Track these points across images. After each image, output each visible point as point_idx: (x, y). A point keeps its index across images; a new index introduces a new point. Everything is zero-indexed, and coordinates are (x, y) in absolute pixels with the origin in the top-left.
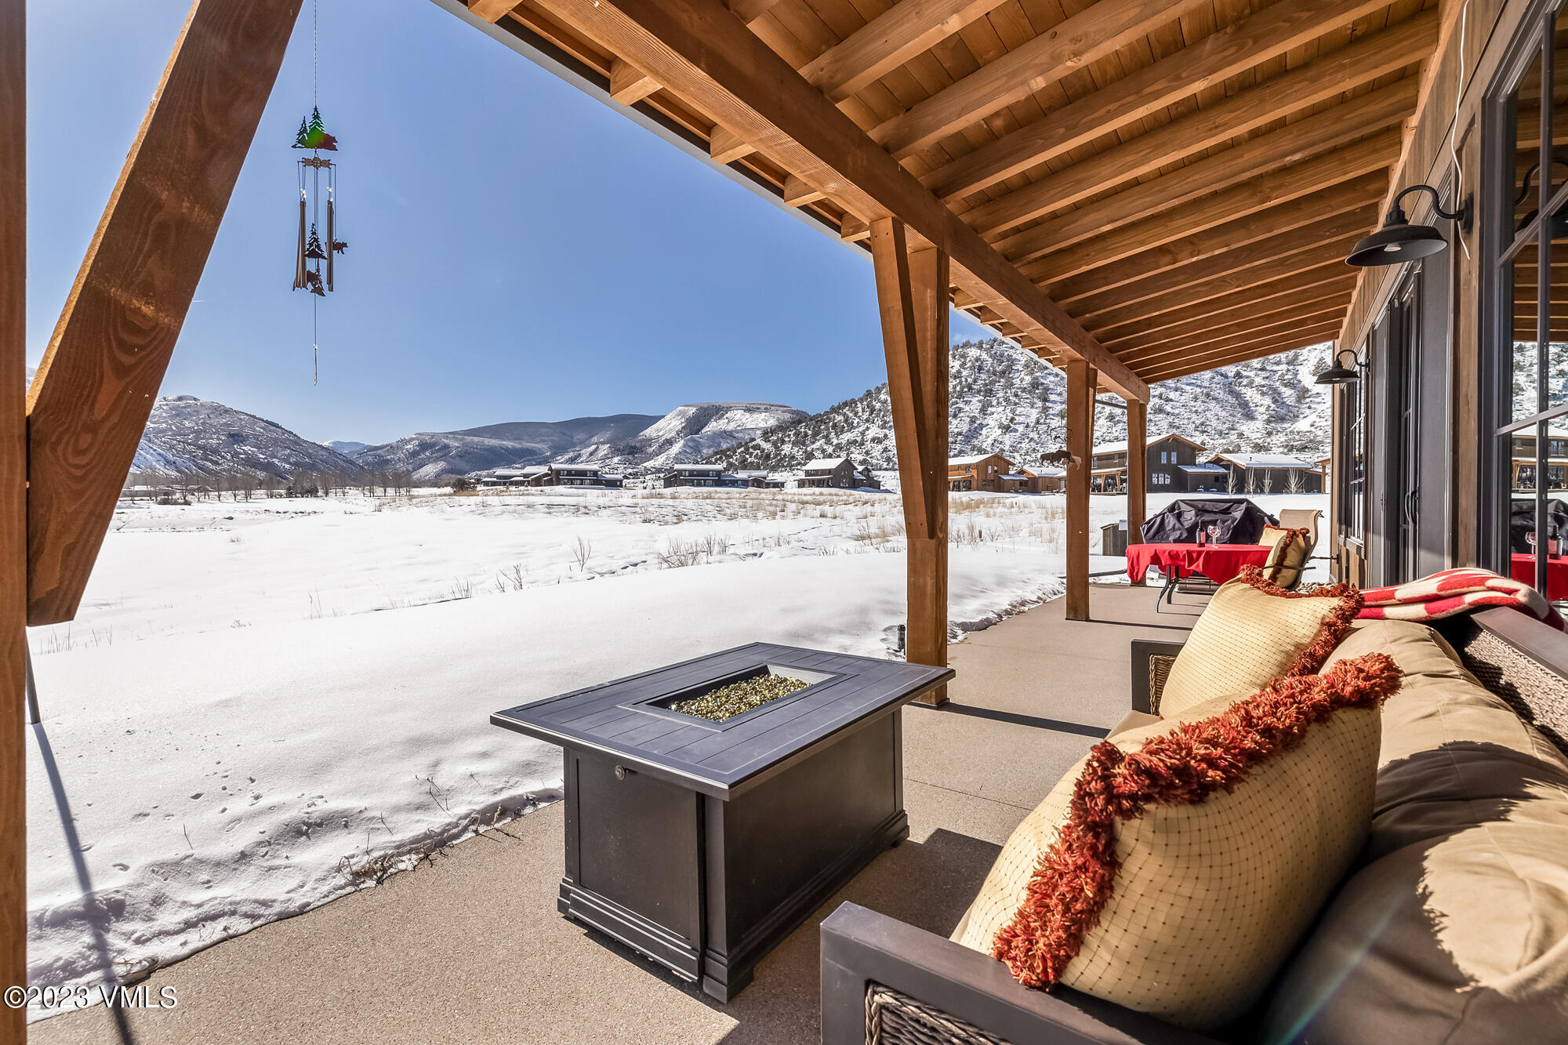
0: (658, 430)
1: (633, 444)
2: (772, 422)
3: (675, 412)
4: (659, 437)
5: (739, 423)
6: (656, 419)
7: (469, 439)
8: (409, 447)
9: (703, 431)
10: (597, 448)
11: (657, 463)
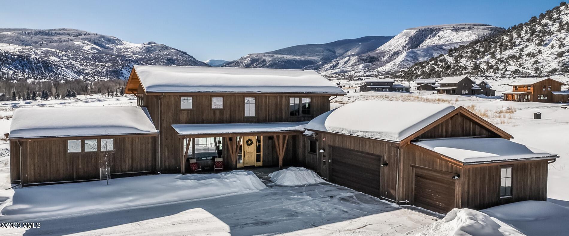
0: (389, 46)
1: (373, 56)
2: (474, 37)
3: (402, 33)
4: (390, 50)
5: (448, 39)
6: (388, 39)
7: (276, 56)
8: (245, 62)
9: (421, 46)
10: (349, 59)
11: (387, 68)
